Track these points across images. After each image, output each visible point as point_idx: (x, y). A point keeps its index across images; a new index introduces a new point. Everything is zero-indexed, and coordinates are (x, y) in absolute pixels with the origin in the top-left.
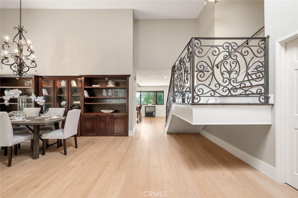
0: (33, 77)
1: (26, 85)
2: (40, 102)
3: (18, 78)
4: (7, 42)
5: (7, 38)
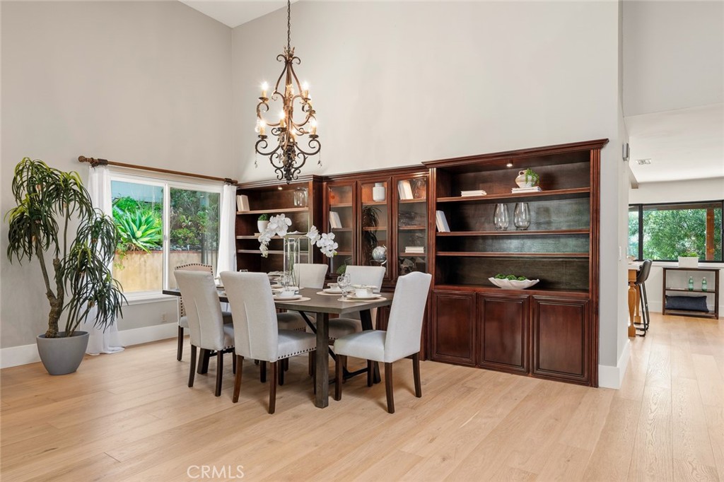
0: (311, 181)
2: (328, 249)
3: (281, 186)
4: (265, 96)
5: (265, 87)
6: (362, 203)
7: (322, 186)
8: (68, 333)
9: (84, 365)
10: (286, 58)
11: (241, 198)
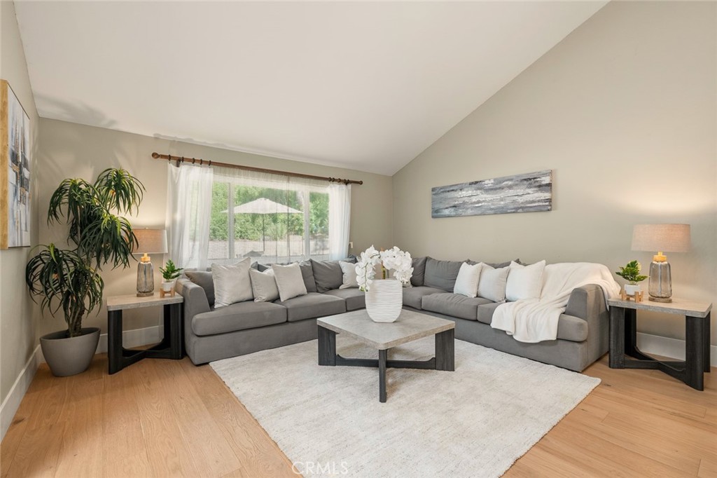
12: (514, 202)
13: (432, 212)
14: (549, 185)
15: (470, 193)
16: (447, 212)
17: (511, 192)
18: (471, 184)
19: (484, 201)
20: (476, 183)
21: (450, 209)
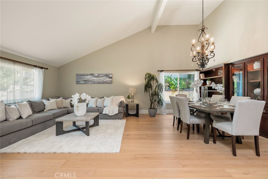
0: (223, 65)
1: (219, 74)
2: (220, 90)
3: (214, 69)
4: (194, 44)
5: (194, 41)
6: (247, 71)
7: (230, 66)
8: (154, 108)
9: (156, 116)
10: (202, 30)
11: (201, 75)
12: (103, 81)
13: (76, 82)
14: (111, 77)
15: (90, 77)
16: (82, 82)
17: (102, 78)
18: (90, 74)
19: (95, 80)
20: (92, 74)
21: (83, 81)
